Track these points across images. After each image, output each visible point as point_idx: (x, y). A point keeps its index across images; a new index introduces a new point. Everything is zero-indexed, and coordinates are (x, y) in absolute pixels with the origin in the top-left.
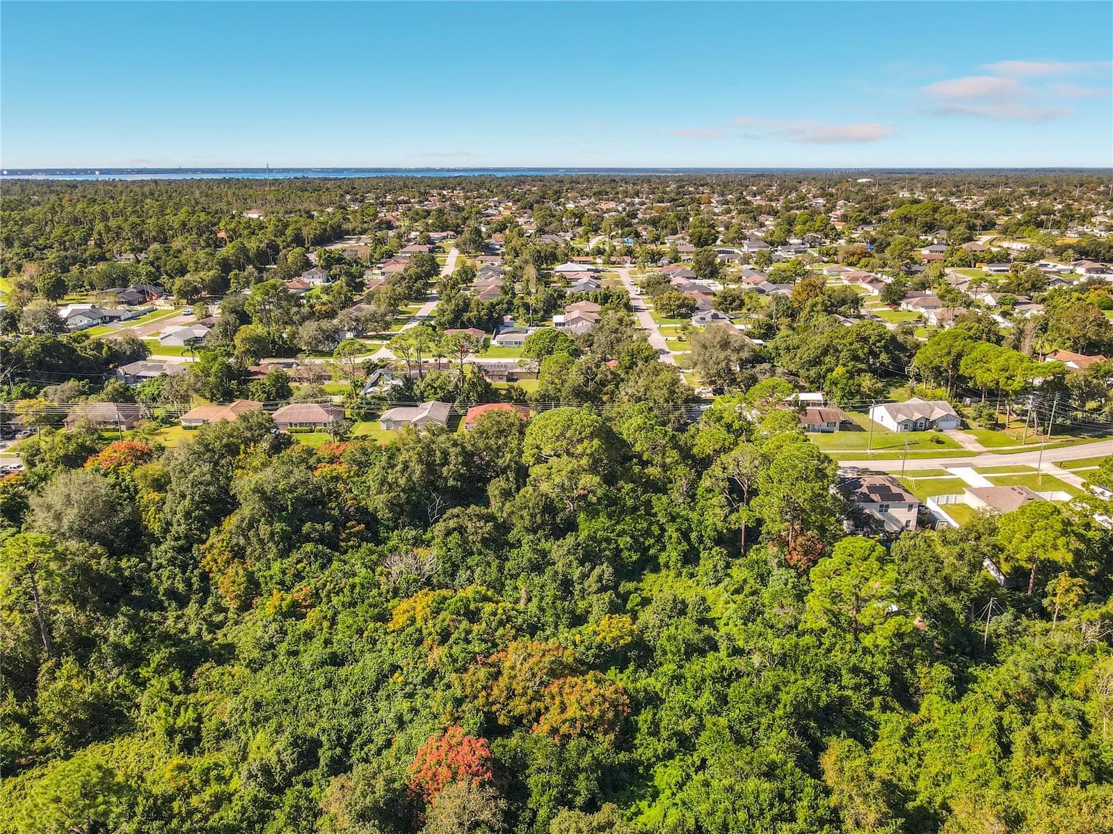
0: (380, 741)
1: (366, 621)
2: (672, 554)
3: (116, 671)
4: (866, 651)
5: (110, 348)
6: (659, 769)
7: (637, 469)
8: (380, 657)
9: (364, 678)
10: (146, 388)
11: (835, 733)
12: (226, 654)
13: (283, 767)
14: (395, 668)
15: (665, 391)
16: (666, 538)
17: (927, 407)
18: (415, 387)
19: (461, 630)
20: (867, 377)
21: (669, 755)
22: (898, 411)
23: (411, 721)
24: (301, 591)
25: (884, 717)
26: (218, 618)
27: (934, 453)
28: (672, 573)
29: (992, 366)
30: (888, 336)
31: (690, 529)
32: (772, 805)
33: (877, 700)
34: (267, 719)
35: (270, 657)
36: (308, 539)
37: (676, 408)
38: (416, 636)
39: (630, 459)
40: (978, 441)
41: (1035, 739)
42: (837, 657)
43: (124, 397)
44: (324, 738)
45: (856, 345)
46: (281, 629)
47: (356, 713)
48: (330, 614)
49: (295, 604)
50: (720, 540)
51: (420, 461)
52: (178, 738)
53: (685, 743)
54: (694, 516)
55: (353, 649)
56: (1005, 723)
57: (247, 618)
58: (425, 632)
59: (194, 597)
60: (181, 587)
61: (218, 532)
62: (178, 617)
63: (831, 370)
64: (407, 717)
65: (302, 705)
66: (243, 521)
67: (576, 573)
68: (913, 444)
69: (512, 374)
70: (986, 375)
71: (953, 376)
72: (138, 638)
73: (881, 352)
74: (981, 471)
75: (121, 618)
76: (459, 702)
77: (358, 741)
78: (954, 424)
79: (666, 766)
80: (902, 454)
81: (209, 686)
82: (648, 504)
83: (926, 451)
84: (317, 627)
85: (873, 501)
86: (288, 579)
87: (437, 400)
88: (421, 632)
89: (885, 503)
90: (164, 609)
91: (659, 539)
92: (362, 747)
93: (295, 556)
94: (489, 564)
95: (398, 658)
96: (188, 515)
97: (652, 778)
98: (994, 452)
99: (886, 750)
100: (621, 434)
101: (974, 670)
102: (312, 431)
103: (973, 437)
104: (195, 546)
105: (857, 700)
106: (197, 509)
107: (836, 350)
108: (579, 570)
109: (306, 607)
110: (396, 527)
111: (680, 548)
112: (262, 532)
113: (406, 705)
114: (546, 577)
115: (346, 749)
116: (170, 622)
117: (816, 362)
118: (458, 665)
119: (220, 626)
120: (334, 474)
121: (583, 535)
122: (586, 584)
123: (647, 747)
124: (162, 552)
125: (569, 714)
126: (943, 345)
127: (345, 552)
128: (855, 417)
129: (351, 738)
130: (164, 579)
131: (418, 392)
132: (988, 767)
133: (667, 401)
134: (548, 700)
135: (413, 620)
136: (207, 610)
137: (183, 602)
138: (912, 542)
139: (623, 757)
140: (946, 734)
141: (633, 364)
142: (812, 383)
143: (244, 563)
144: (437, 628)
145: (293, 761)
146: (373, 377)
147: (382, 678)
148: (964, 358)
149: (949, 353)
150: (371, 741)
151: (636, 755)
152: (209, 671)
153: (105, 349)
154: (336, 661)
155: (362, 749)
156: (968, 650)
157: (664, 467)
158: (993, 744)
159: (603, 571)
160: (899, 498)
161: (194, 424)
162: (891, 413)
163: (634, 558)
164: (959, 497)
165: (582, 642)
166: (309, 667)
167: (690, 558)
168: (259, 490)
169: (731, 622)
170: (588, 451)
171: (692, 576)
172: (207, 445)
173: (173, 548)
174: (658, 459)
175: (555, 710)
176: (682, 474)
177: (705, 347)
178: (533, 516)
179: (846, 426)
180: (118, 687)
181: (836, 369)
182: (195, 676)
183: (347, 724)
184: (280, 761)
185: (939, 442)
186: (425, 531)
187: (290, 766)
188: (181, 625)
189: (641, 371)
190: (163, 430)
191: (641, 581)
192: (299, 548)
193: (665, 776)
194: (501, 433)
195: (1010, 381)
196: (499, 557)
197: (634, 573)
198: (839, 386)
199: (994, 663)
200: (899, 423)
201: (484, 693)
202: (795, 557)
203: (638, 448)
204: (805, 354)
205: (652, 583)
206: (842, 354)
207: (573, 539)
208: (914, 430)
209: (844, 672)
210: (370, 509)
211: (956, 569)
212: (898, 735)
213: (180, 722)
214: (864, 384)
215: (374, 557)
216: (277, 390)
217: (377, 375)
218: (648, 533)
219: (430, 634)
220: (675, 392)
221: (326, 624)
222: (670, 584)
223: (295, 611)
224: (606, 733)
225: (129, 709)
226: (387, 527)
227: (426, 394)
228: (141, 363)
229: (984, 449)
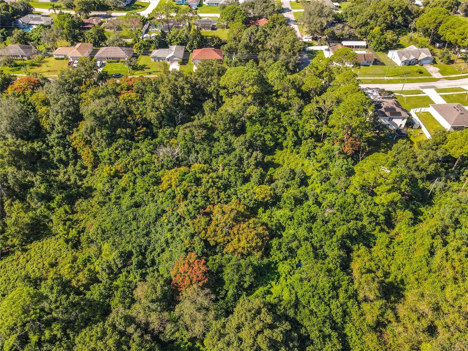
0: (159, 250)
1: (149, 186)
2: (289, 142)
3: (39, 204)
4: (376, 204)
5: (12, 8)
6: (280, 265)
7: (275, 99)
8: (156, 205)
9: (150, 216)
10: (34, 33)
11: (358, 243)
12: (88, 193)
13: (117, 265)
14: (164, 211)
15: (289, 45)
16: (287, 134)
17: (417, 52)
18: (167, 37)
19: (193, 191)
20: (390, 33)
21: (286, 259)
22: (403, 54)
23: (172, 242)
24: (118, 166)
25: (379, 235)
26: (83, 172)
27: (417, 79)
28: (289, 151)
29: (456, 31)
30: (404, 8)
31: (298, 129)
32: (329, 293)
33: (378, 228)
34: (108, 238)
35: (107, 200)
36: (120, 137)
37: (294, 54)
38: (172, 195)
39: (271, 93)
40: (440, 72)
41: (447, 254)
42: (363, 209)
43: (24, 40)
44: (134, 251)
45: (387, 13)
46: (111, 186)
47: (147, 234)
48: (133, 178)
49: (117, 171)
50: (312, 135)
51: (171, 93)
52: (70, 243)
53: (292, 252)
54: (301, 122)
55: (144, 199)
56: (435, 245)
57: (97, 172)
58: (176, 192)
59: (71, 162)
60: (64, 158)
61: (77, 130)
62: (65, 173)
63: (372, 28)
64: (170, 241)
65: (123, 231)
66: (87, 129)
67: (245, 156)
68: (407, 74)
69: (214, 26)
70: (452, 36)
71: (433, 33)
72: (47, 186)
73: (399, 16)
74: (439, 91)
75: (38, 177)
76: (192, 236)
77: (149, 250)
78: (429, 61)
79: (283, 263)
80: (401, 80)
81: (83, 211)
82: (279, 117)
83: (413, 78)
84: (128, 185)
85: (386, 116)
86: (113, 158)
87: (178, 45)
88: (174, 191)
89: (392, 117)
90: (58, 168)
91: (284, 135)
92: (151, 253)
93: (114, 145)
94: (205, 150)
95: (165, 206)
96: (61, 122)
97: (276, 268)
98: (446, 79)
99: (378, 250)
100: (268, 79)
101: (422, 209)
102: (118, 62)
103: (437, 69)
104: (67, 136)
105: (369, 228)
106: (65, 119)
107: (377, 16)
108: (246, 154)
109: (122, 173)
110: (160, 128)
111: (293, 139)
112: (97, 135)
113: (169, 235)
114: (231, 156)
115: (143, 254)
116: (62, 174)
117: (366, 24)
118: (192, 215)
119: (84, 176)
120: (130, 98)
121: (248, 135)
122: (250, 161)
123: (276, 255)
124: (52, 139)
125: (242, 244)
126: (433, 17)
127: (138, 142)
128: (380, 56)
129: (146, 249)
130: (55, 153)
131: (168, 40)
132: (423, 262)
133: (290, 51)
134: (232, 236)
135: (170, 186)
136: (78, 167)
137: (66, 165)
138: (403, 147)
139: (265, 261)
140: (406, 243)
141: (274, 26)
142: (362, 35)
143: (91, 147)
144: (182, 190)
145: (121, 264)
146: (146, 26)
147: (159, 216)
148: (442, 25)
149: (434, 22)
150: (155, 250)
151: (271, 259)
152: (81, 204)
153: (10, 9)
154: (137, 205)
155: (151, 254)
156: (421, 199)
157: (288, 98)
158: (427, 252)
159: (258, 155)
160: (399, 114)
161: (60, 57)
162: (399, 56)
163: (272, 145)
164: (426, 108)
165: (248, 197)
166: (125, 209)
167: (297, 143)
168: (93, 114)
169: (315, 181)
170: (252, 92)
171: (298, 153)
172: (66, 80)
173: (58, 138)
174: (285, 94)
175: (235, 240)
176: (297, 102)
177: (310, 14)
178: (225, 124)
179: (376, 62)
180: (42, 212)
181: (375, 28)
182: (75, 206)
183: (144, 241)
184: (115, 263)
185: (421, 73)
186: (175, 128)
187: (120, 266)
188: (67, 177)
189: (278, 31)
190: (45, 59)
191: (275, 154)
192: (116, 141)
193: (283, 268)
194: (208, 75)
195: (463, 41)
196: (209, 146)
197: (271, 151)
198: (376, 39)
199: (431, 204)
200: (402, 62)
201: (204, 232)
202: (347, 148)
203: (275, 88)
204: (361, 19)
205: (279, 156)
206: (379, 19)
207: (243, 138)
208: (409, 65)
209: (365, 216)
210: (148, 119)
211: (423, 162)
212: (385, 244)
213: (70, 236)
214: (388, 37)
215: (151, 147)
216: (99, 37)
217: (148, 25)
218: (279, 132)
219: (178, 193)
220: (294, 46)
221: (131, 184)
222: (288, 156)
223: (117, 175)
224: (258, 251)
225: (48, 222)
226: (157, 127)
227: (172, 41)
228: (29, 16)
229: (442, 77)
